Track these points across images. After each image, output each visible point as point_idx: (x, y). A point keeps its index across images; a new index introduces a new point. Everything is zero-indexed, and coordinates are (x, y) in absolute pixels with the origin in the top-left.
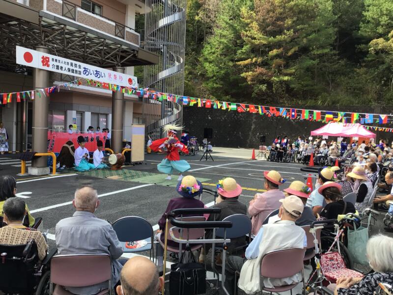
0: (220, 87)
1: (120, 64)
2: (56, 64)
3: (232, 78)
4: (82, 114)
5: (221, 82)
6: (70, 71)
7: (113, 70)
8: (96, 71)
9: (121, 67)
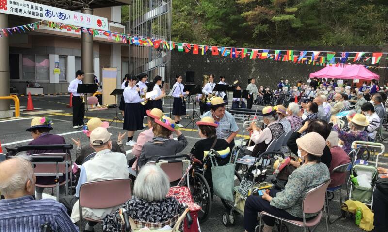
0: (219, 29)
1: (88, 5)
2: (14, 6)
3: (232, 17)
4: (64, 57)
5: (221, 23)
6: (30, 13)
7: (81, 12)
8: (60, 13)
9: (89, 9)
